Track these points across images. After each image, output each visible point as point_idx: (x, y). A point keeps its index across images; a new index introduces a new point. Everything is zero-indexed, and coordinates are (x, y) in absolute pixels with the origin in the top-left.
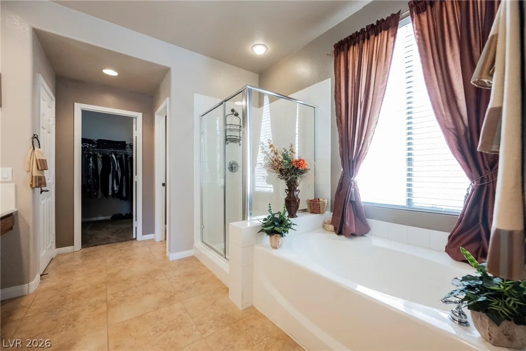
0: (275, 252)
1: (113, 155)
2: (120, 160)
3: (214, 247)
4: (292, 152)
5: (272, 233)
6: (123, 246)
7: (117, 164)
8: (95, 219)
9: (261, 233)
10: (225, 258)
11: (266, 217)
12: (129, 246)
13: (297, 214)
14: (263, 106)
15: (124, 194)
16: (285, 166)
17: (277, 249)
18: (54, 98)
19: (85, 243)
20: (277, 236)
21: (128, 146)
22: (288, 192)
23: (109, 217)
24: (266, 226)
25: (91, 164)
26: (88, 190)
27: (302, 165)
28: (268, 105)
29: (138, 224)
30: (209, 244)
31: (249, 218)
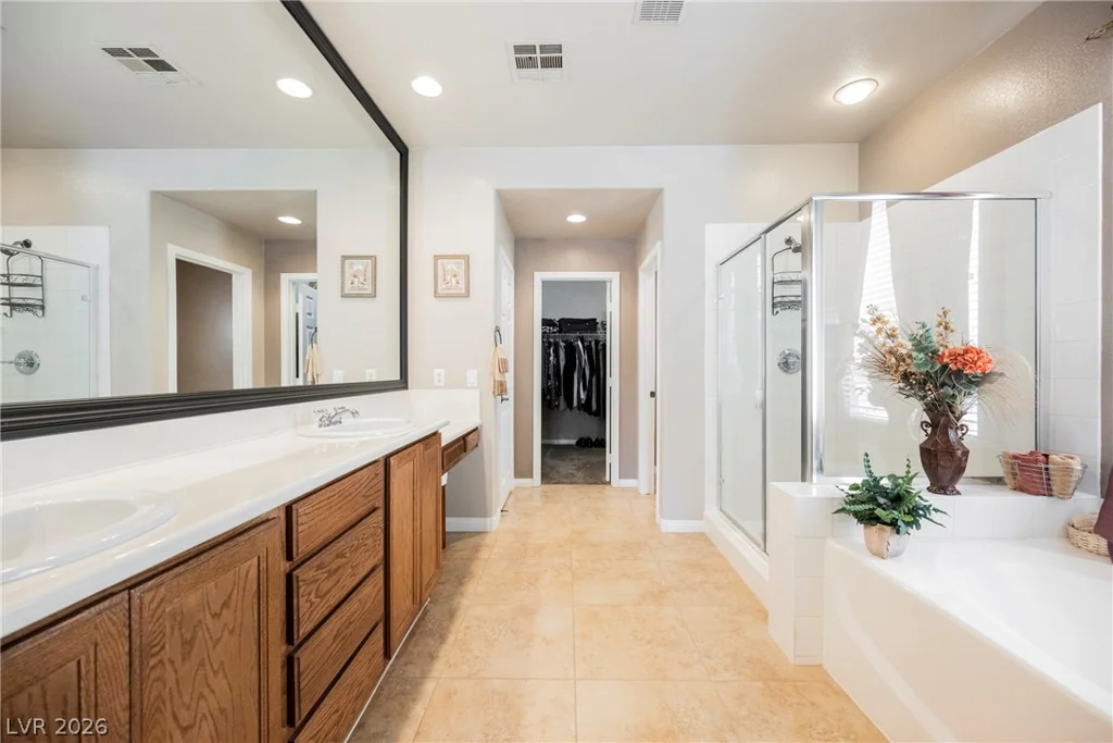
0: (876, 563)
1: (579, 343)
2: (588, 349)
3: (742, 524)
4: (946, 328)
5: (869, 519)
6: (593, 490)
7: (585, 357)
8: (556, 442)
9: (842, 515)
10: (765, 551)
11: (859, 481)
12: (600, 492)
13: (958, 487)
14: (870, 215)
15: (594, 407)
16: (918, 366)
17: (883, 558)
18: (513, 271)
19: (546, 477)
20: (884, 530)
21: (599, 326)
22: (929, 430)
23: (573, 442)
24: (854, 503)
25: (552, 358)
26: (548, 398)
27: (975, 363)
28: (885, 212)
29: (613, 457)
30: (734, 517)
31: (815, 477)
